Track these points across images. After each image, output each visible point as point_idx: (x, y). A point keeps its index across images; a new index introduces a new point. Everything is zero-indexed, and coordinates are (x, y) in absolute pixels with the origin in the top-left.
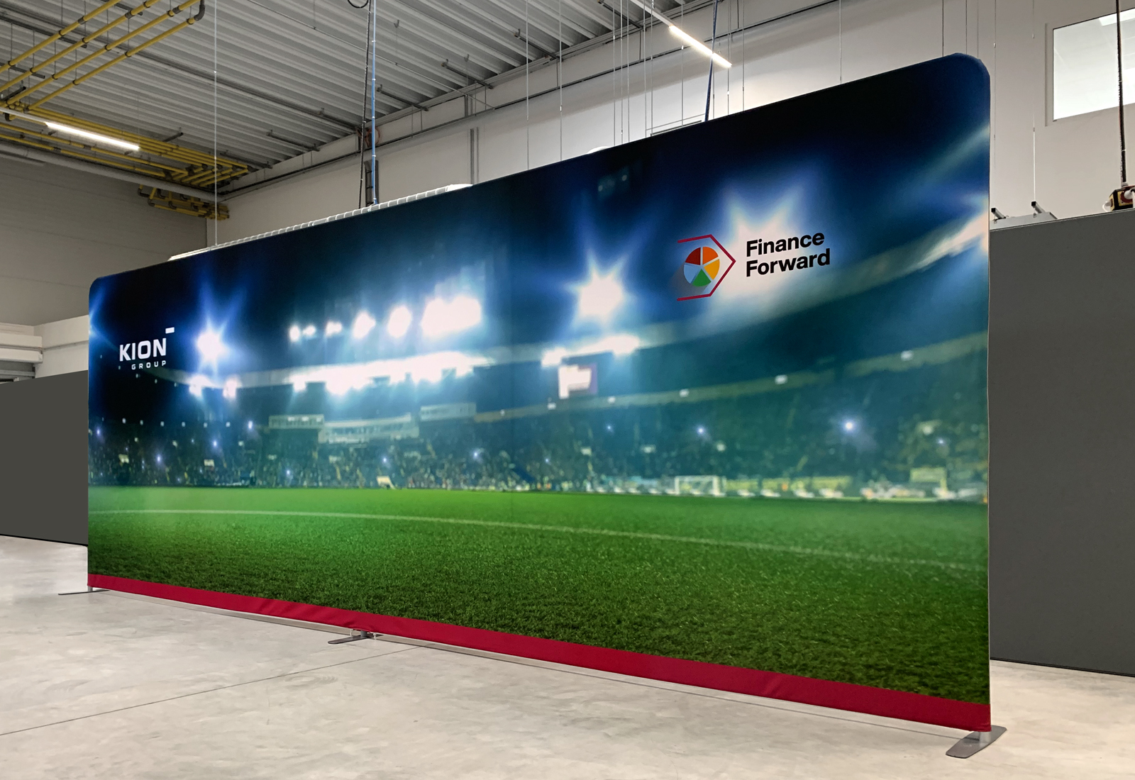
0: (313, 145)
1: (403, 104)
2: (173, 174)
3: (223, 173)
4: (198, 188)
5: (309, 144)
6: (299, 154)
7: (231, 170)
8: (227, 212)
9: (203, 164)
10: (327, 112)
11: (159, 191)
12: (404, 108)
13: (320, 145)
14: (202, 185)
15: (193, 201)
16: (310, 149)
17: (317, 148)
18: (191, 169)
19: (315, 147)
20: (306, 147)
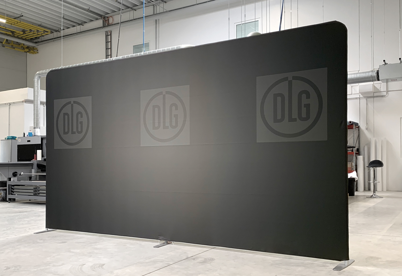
0: (81, 23)
1: (126, 8)
2: (15, 33)
3: (38, 34)
4: (25, 40)
5: (80, 23)
6: (74, 26)
7: (43, 32)
8: (37, 50)
9: (30, 29)
10: (91, 9)
11: (7, 40)
12: (126, 9)
13: (84, 23)
14: (27, 39)
15: (22, 45)
16: (79, 24)
17: (83, 24)
18: (24, 31)
19: (82, 23)
20: (78, 24)
